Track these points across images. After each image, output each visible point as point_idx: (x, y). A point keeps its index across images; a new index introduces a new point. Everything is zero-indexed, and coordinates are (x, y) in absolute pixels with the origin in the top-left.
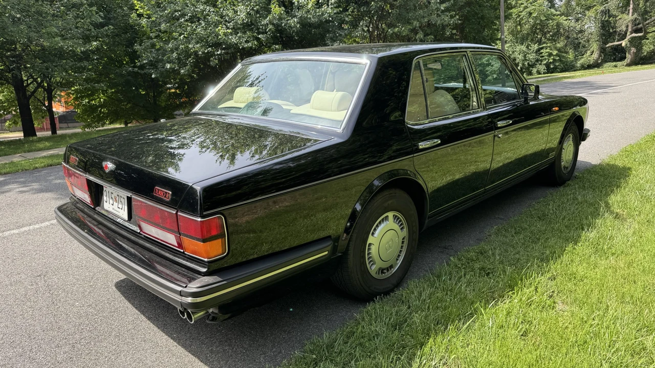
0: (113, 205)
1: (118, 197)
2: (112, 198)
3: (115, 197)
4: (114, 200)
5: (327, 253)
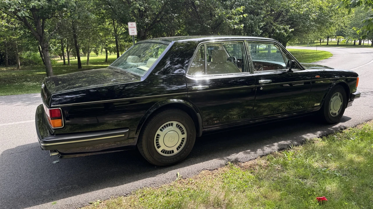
5: (123, 135)
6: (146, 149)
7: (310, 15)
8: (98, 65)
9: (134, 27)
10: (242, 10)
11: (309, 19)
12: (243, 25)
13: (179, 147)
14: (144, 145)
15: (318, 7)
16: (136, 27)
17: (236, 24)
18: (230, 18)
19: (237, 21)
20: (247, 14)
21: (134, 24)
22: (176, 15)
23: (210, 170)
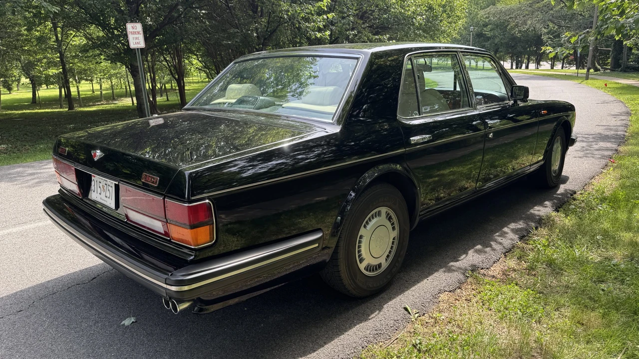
0: (100, 194)
1: (106, 186)
2: (100, 187)
3: (103, 186)
4: (102, 189)
5: (317, 245)
6: (346, 267)
7: (415, 19)
8: (24, 111)
9: (138, 33)
10: (326, 6)
11: (413, 25)
12: (328, 33)
13: (388, 256)
14: (342, 259)
15: (426, 6)
16: (141, 32)
17: (320, 30)
18: (307, 20)
19: (321, 25)
20: (333, 14)
21: (139, 27)
22: (204, 12)
23: (450, 291)
